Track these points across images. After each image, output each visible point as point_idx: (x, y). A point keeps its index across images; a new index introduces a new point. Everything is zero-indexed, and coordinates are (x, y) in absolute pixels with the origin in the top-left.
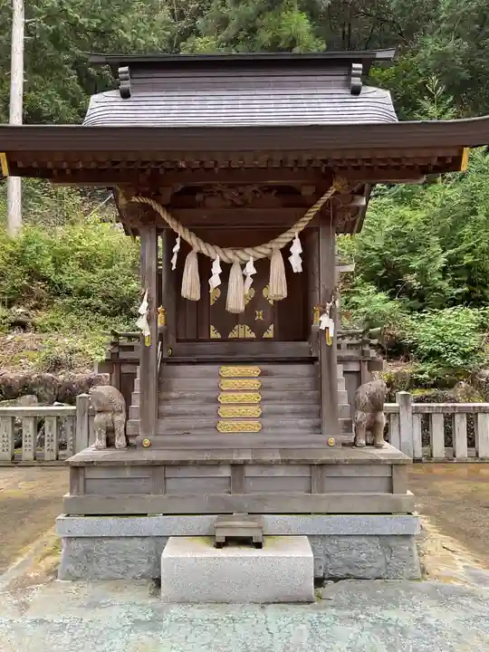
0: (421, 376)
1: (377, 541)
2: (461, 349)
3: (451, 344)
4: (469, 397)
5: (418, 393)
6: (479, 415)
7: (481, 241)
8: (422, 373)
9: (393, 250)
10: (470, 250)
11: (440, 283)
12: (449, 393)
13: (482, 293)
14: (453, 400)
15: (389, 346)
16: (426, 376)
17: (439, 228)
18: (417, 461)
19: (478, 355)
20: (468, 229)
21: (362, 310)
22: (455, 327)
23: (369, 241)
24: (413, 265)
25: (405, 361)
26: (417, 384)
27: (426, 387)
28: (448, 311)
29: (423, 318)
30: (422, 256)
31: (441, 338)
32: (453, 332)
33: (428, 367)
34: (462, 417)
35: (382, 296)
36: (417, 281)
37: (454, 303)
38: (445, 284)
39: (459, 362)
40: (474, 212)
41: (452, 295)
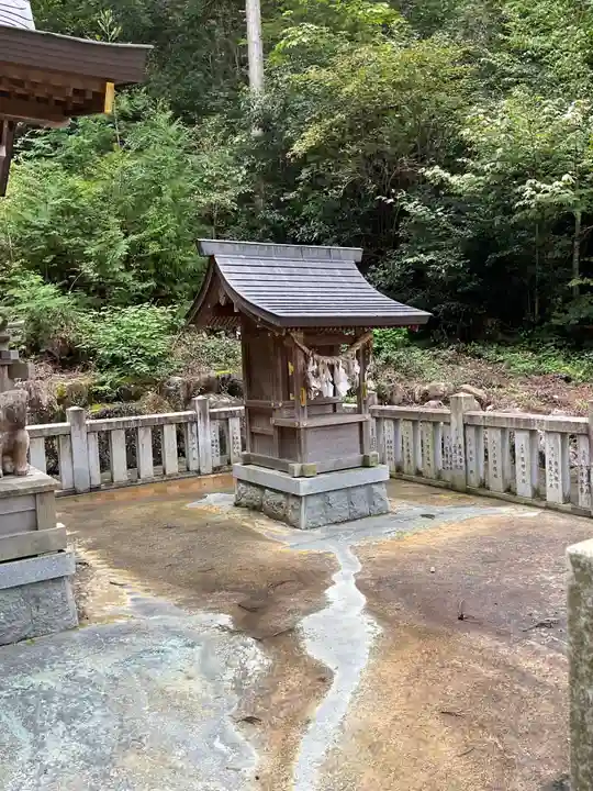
0: (101, 388)
1: (17, 593)
2: (147, 353)
3: (136, 348)
4: (157, 407)
5: (97, 408)
6: (166, 428)
7: (167, 228)
8: (103, 384)
9: (61, 229)
10: (156, 238)
11: (124, 275)
12: (134, 405)
13: (171, 290)
14: (138, 413)
15: (61, 354)
16: (107, 387)
17: (120, 207)
18: (94, 489)
19: (167, 360)
20: (152, 212)
21: (24, 306)
22: (141, 327)
23: (31, 216)
24: (89, 251)
25: (82, 371)
26: (96, 397)
27: (108, 401)
28: (132, 309)
29: (104, 317)
30: (99, 241)
31: (124, 341)
32: (138, 333)
33: (109, 376)
34: (146, 432)
35: (51, 289)
36: (95, 271)
37: (139, 300)
38: (129, 277)
39: (145, 368)
40: (159, 193)
41: (137, 291)
